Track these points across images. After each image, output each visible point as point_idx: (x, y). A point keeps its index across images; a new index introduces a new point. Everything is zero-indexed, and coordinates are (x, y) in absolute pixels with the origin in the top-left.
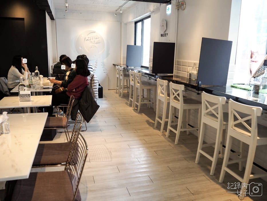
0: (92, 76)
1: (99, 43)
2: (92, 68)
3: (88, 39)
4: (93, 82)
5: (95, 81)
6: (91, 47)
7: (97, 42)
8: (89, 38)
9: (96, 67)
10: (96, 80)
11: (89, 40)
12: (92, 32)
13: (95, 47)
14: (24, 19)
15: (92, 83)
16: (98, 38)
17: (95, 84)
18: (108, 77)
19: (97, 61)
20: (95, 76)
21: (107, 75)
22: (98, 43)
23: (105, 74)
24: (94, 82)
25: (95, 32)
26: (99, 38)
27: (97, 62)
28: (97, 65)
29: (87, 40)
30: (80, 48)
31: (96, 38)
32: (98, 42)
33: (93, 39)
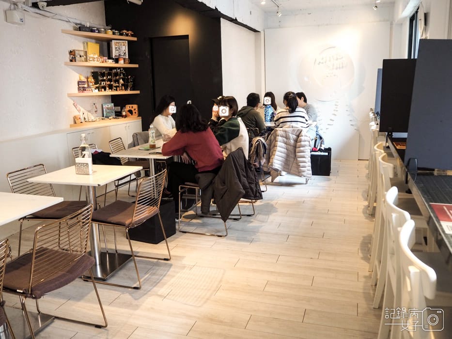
0: (298, 134)
1: (343, 67)
2: (304, 117)
3: (321, 61)
4: (299, 143)
5: (303, 143)
6: (327, 76)
7: (338, 66)
8: (323, 59)
9: (335, 115)
10: (305, 141)
11: (322, 63)
12: (330, 48)
13: (335, 75)
14: (188, 36)
15: (297, 146)
16: (340, 59)
17: (302, 149)
18: (360, 135)
19: (337, 102)
20: (303, 133)
21: (357, 130)
22: (340, 68)
23: (353, 128)
24: (301, 144)
25: (334, 47)
26: (342, 58)
27: (337, 104)
28: (337, 111)
29: (319, 64)
30: (306, 79)
31: (337, 59)
32: (341, 66)
33: (330, 61)
